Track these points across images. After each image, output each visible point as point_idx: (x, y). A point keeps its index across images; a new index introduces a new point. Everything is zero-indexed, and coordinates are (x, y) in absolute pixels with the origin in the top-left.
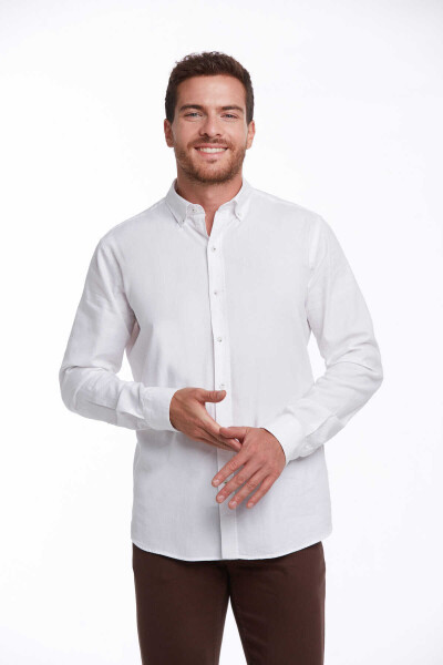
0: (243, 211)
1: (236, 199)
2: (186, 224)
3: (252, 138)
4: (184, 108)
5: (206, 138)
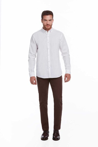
4: (44, 20)
5: (47, 24)
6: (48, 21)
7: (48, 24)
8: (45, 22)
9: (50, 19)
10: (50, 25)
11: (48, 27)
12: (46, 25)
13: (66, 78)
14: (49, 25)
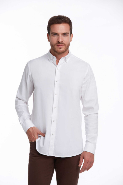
0: (68, 60)
1: (66, 56)
2: (51, 61)
3: (72, 39)
4: (52, 33)
5: (59, 42)
6: (60, 35)
7: (60, 40)
8: (55, 39)
9: (64, 32)
10: (65, 45)
11: (61, 48)
12: (55, 45)
13: (84, 160)
14: (62, 43)
